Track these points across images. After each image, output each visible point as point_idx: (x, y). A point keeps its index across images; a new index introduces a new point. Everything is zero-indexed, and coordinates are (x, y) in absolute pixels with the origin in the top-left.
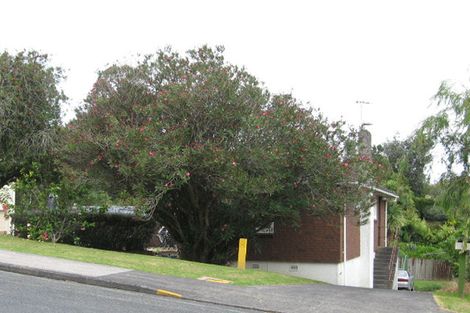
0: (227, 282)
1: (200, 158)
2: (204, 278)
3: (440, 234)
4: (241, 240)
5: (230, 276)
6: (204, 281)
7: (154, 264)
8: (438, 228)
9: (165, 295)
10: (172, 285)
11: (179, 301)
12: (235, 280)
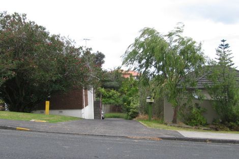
0: (45, 121)
1: (22, 65)
2: (33, 120)
3: (111, 94)
4: (47, 102)
5: (45, 118)
6: (34, 122)
7: (5, 115)
8: (109, 91)
9: (21, 130)
10: (22, 125)
11: (29, 132)
12: (48, 120)
